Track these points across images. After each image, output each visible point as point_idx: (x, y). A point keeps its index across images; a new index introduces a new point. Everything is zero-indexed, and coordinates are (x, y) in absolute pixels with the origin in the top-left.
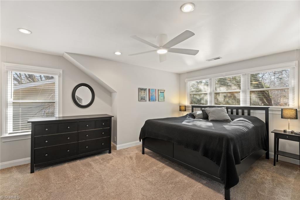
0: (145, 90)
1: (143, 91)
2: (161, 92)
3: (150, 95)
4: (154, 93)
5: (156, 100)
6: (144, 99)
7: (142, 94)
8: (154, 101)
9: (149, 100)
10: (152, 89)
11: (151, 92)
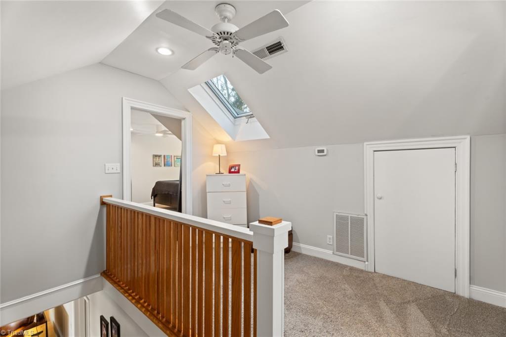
0: (160, 156)
1: (157, 158)
2: (177, 158)
3: (166, 161)
4: (169, 159)
5: (172, 165)
6: (159, 165)
7: (157, 160)
8: (169, 166)
9: (165, 165)
10: (167, 156)
11: (166, 158)
